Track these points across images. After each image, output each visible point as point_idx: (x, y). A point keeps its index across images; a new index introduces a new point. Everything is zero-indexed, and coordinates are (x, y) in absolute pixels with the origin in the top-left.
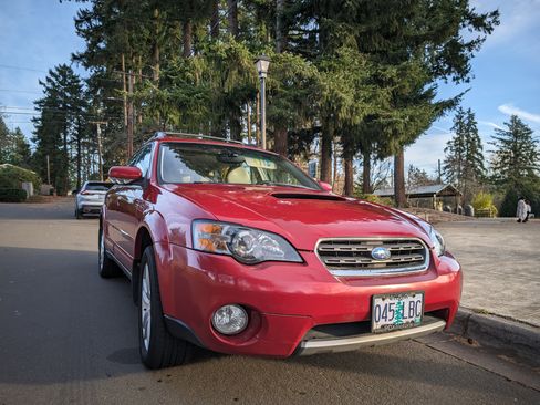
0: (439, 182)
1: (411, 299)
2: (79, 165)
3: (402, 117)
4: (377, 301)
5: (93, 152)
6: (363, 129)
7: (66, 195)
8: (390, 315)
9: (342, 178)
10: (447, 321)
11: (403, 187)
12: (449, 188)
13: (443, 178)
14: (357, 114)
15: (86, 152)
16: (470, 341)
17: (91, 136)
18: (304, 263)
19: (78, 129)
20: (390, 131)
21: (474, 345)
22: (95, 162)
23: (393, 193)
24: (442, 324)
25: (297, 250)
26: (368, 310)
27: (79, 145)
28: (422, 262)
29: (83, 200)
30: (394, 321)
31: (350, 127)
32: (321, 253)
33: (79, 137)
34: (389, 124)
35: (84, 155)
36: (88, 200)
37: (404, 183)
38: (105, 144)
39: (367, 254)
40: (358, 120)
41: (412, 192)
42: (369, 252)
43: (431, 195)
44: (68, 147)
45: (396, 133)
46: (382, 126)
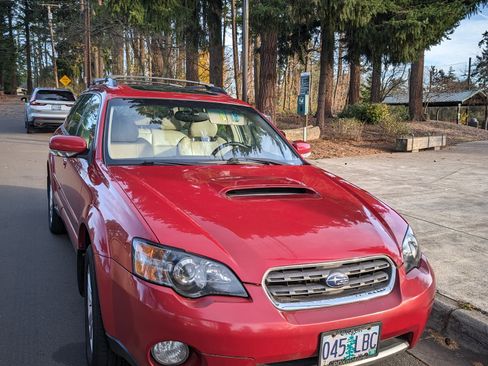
0: (467, 85)
1: (365, 331)
2: (29, 55)
3: (421, 19)
4: (327, 339)
5: (44, 40)
6: (370, 30)
7: (15, 93)
8: (340, 350)
9: (347, 80)
10: (410, 343)
11: (421, 95)
12: (478, 96)
13: (474, 79)
14: (363, 14)
15: (36, 39)
16: (447, 342)
17: (41, 20)
18: (249, 298)
19: (25, 11)
20: (403, 36)
21: (451, 347)
22: (47, 52)
23: (407, 101)
24: (404, 346)
25: (242, 283)
26: (315, 348)
27: (27, 30)
28: (386, 283)
29: (33, 111)
30: (345, 355)
31: (355, 30)
32: (269, 285)
33: (27, 20)
34: (403, 27)
35: (35, 43)
36: (39, 111)
37: (422, 89)
38: (59, 31)
39: (322, 282)
40: (365, 20)
41: (432, 100)
42: (325, 279)
43: (455, 104)
44: (15, 32)
45: (410, 39)
46: (394, 30)
